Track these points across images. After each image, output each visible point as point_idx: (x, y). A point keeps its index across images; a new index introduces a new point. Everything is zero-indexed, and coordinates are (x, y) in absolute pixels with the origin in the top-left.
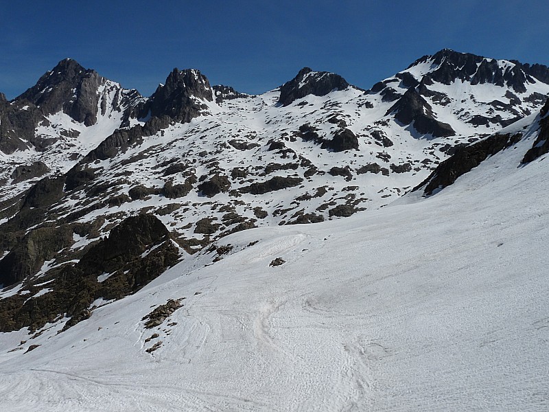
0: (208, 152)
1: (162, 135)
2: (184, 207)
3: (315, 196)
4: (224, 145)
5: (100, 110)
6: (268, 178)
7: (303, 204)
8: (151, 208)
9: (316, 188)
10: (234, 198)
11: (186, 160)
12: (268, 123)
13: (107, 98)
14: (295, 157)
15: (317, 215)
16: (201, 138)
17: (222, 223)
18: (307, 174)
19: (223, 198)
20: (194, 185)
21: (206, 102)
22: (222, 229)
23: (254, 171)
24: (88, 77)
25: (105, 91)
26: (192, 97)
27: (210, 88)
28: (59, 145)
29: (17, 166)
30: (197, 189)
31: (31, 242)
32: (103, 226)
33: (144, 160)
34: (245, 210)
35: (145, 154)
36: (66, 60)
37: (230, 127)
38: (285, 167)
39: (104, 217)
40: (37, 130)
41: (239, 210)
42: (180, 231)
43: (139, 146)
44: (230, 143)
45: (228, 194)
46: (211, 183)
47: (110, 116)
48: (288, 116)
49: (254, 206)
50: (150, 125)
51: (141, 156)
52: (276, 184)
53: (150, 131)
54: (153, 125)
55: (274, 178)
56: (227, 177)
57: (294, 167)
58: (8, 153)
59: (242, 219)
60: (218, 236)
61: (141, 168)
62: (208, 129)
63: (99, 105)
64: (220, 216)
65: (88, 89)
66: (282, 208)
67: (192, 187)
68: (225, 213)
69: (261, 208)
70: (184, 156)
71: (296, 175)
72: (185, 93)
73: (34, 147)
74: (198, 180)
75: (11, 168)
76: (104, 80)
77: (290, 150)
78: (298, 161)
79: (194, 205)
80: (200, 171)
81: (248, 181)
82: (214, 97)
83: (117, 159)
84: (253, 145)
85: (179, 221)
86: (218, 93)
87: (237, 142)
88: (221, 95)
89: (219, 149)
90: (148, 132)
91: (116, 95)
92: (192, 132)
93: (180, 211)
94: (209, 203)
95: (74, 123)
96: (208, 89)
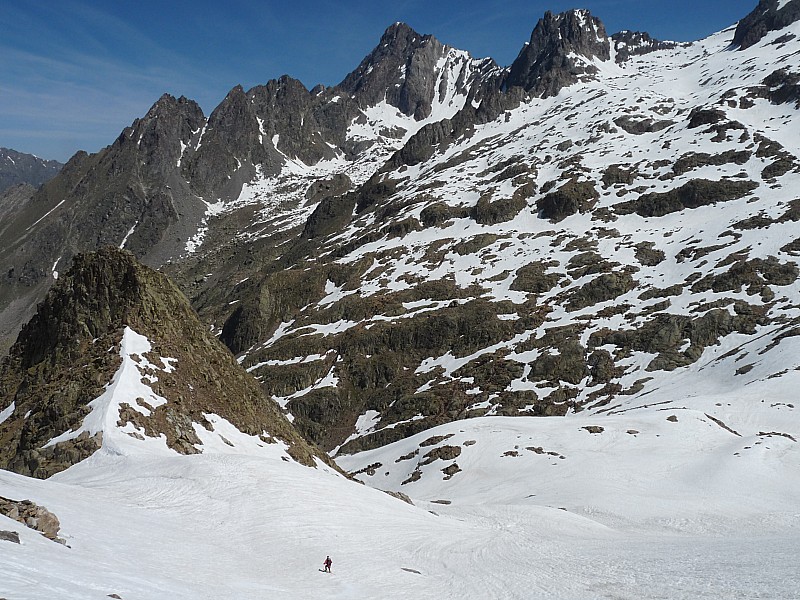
0: (574, 141)
1: (507, 120)
2: (503, 241)
3: (781, 220)
4: (605, 127)
5: (437, 95)
6: (679, 182)
7: (749, 237)
8: (447, 241)
9: (785, 201)
10: (600, 223)
11: (533, 158)
12: (705, 83)
13: (450, 76)
14: (744, 138)
15: (782, 262)
16: (567, 119)
17: (565, 271)
18: (769, 173)
19: (578, 224)
20: (531, 200)
21: (596, 62)
22: (563, 285)
23: (651, 171)
24: (423, 46)
25: (446, 65)
26: (572, 55)
27: (606, 39)
28: (375, 150)
29: (315, 180)
30: (535, 207)
31: (265, 291)
32: (368, 271)
33: (470, 163)
34: (616, 249)
35: (473, 153)
36: (394, 25)
37: (624, 94)
38: (718, 160)
39: (374, 255)
40: (349, 130)
41: (606, 249)
42: (486, 285)
43: (467, 140)
44: (618, 122)
45: (589, 215)
46: (558, 196)
47: (451, 102)
48: (746, 66)
49: (637, 240)
50: (489, 105)
51: (466, 156)
52: (694, 196)
53: (488, 114)
54: (493, 105)
55: (691, 182)
56: (594, 183)
57: (740, 158)
58: (309, 163)
59: (607, 267)
60: (554, 298)
61: (460, 175)
62: (582, 103)
63: (437, 88)
64: (564, 258)
65: (421, 64)
66: (698, 246)
67: (526, 203)
68: (576, 252)
69: (653, 244)
70: (531, 151)
71: (742, 175)
72: (560, 50)
73: (343, 154)
74: (537, 190)
75: (307, 185)
76: (446, 49)
77: (734, 125)
78: (752, 145)
79: (521, 237)
80: (545, 174)
81: (635, 190)
82: (613, 53)
83: (430, 164)
84: (662, 125)
85: (488, 266)
86: (621, 45)
87: (632, 119)
88: (626, 48)
89: (595, 134)
90: (484, 117)
91: (463, 69)
92: (556, 110)
93: (494, 247)
94: (548, 233)
95: (400, 116)
96: (602, 40)
